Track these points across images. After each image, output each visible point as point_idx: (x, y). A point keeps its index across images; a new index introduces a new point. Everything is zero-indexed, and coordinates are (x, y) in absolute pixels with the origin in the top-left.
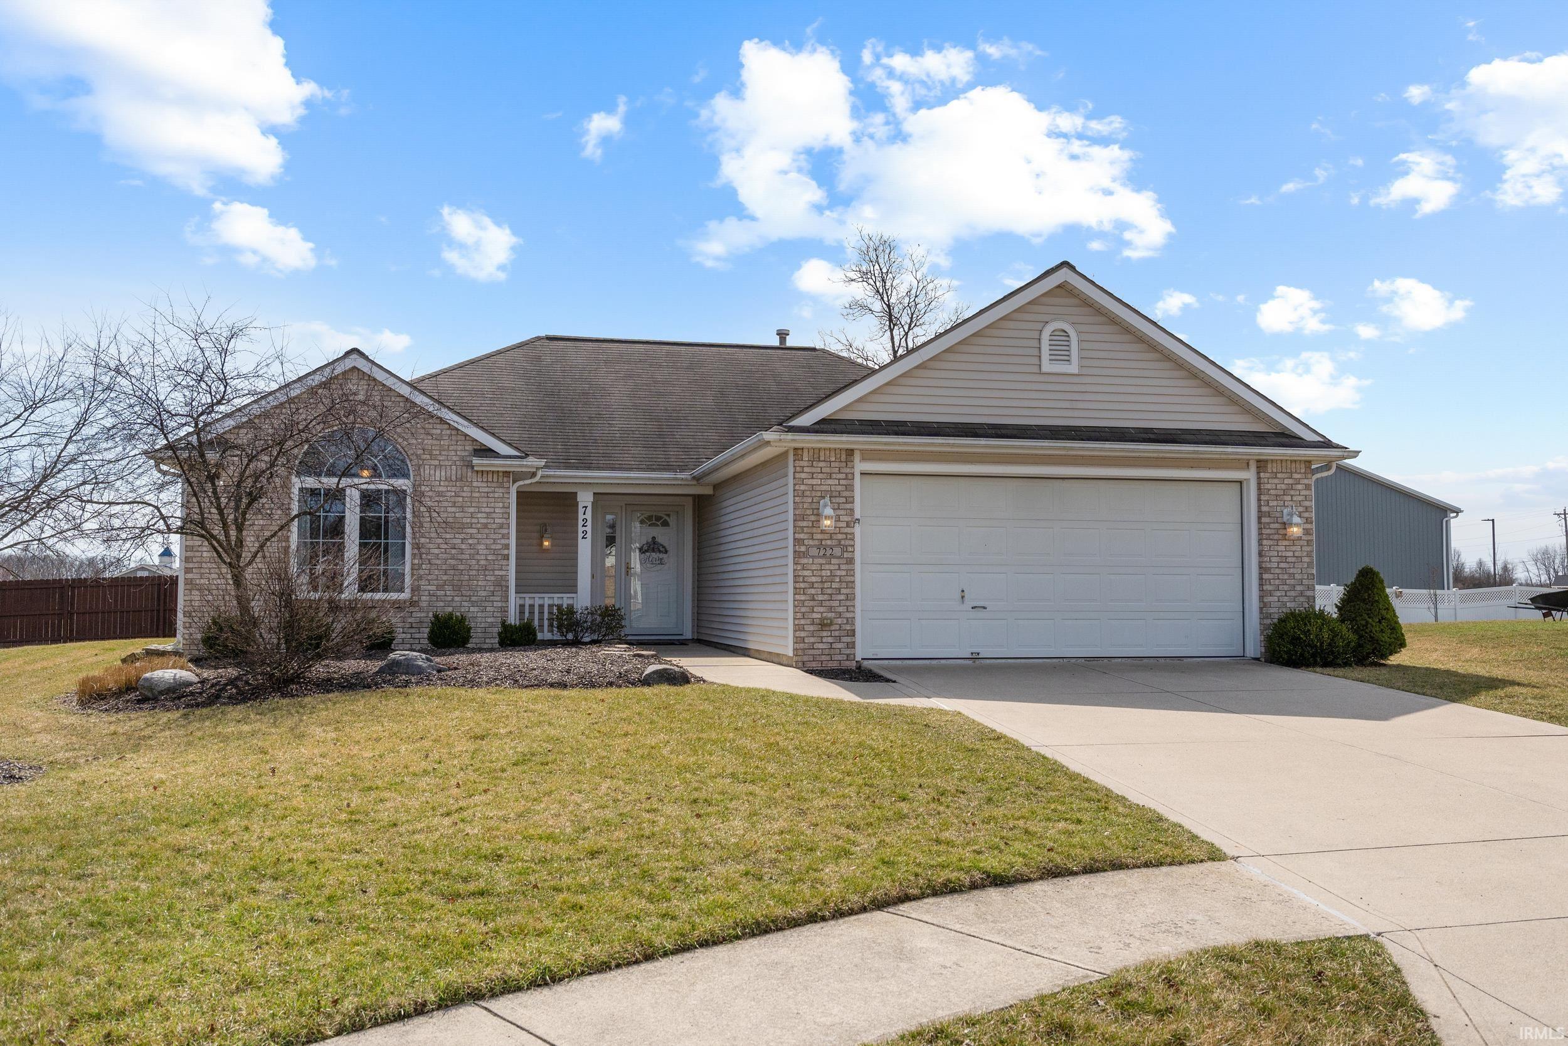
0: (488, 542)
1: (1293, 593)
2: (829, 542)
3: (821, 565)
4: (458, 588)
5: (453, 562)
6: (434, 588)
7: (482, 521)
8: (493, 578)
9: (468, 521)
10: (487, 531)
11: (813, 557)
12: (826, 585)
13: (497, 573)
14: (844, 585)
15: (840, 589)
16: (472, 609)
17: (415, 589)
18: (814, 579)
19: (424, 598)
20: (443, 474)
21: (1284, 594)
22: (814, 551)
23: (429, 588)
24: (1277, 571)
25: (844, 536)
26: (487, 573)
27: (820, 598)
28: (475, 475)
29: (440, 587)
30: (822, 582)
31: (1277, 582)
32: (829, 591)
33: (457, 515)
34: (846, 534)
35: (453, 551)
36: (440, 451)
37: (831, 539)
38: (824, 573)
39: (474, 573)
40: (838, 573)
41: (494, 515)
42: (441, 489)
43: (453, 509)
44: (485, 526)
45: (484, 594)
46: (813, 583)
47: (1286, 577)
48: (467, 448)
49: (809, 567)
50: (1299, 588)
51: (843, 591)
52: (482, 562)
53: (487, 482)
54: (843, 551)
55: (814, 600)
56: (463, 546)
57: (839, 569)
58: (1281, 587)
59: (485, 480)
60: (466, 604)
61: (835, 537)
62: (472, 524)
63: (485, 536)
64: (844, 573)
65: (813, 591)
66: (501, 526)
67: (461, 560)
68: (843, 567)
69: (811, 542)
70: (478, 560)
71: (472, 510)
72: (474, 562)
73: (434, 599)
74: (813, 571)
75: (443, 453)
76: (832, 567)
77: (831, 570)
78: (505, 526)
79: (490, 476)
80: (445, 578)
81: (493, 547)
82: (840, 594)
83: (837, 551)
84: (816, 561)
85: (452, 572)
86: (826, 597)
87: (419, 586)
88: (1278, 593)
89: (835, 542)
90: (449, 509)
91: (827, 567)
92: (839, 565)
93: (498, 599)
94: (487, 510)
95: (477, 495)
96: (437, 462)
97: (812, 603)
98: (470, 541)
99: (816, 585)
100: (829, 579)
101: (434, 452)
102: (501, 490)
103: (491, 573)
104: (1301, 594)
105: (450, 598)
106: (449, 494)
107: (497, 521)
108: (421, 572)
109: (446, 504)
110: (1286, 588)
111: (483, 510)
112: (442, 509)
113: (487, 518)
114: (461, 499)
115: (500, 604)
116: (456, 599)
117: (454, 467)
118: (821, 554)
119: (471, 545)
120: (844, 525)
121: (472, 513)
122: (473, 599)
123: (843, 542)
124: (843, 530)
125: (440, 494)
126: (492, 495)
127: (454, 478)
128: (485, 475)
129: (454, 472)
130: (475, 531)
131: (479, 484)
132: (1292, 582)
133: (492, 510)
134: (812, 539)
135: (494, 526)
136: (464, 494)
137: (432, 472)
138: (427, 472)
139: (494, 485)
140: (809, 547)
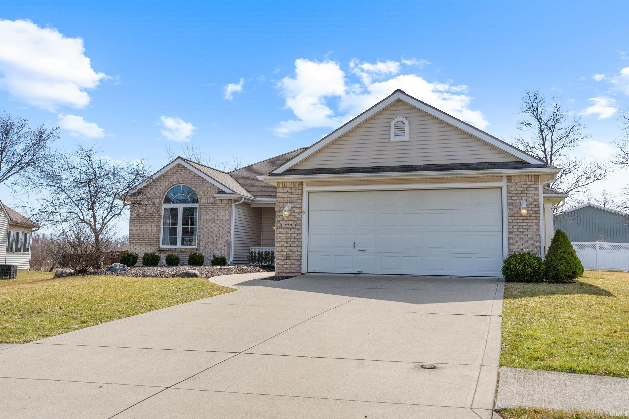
0: (223, 226)
1: (527, 245)
2: (290, 222)
3: (287, 231)
4: (212, 244)
5: (211, 234)
6: (204, 244)
7: (221, 218)
8: (224, 240)
9: (217, 218)
10: (223, 222)
11: (283, 228)
12: (288, 240)
13: (226, 238)
14: (296, 240)
15: (294, 242)
16: (217, 252)
17: (199, 244)
18: (283, 238)
19: (201, 248)
20: (208, 201)
21: (521, 244)
22: (284, 226)
23: (203, 244)
24: (517, 233)
25: (297, 219)
26: (222, 238)
27: (286, 245)
28: (219, 201)
29: (207, 244)
30: (287, 239)
31: (517, 239)
32: (290, 243)
33: (213, 216)
34: (297, 218)
35: (211, 230)
36: (207, 192)
37: (291, 220)
38: (288, 235)
39: (218, 238)
40: (294, 235)
41: (225, 216)
42: (208, 207)
43: (211, 214)
44: (222, 220)
45: (221, 246)
46: (283, 239)
47: (522, 236)
48: (217, 191)
49: (282, 232)
50: (530, 242)
51: (296, 243)
52: (221, 234)
53: (223, 203)
54: (296, 226)
55: (283, 246)
56: (215, 228)
57: (294, 233)
58: (519, 241)
59: (222, 203)
60: (215, 250)
61: (293, 219)
62: (217, 219)
63: (222, 224)
64: (296, 235)
65: (283, 243)
66: (228, 220)
67: (214, 233)
68: (296, 232)
69: (283, 222)
70: (220, 233)
71: (218, 214)
72: (218, 234)
73: (205, 248)
74: (283, 234)
75: (208, 193)
76: (291, 232)
77: (291, 234)
78: (229, 220)
79: (224, 201)
80: (208, 240)
81: (225, 228)
82: (294, 244)
83: (294, 226)
84: (285, 230)
85: (210, 238)
86: (288, 245)
87: (200, 243)
88: (518, 245)
89: (293, 222)
90: (210, 214)
91: (289, 232)
92: (294, 231)
93: (226, 248)
94: (223, 214)
95: (219, 208)
96: (206, 197)
97: (282, 248)
98: (217, 226)
99: (284, 240)
100: (290, 237)
101: (206, 193)
102: (228, 206)
103: (224, 238)
104: (532, 245)
105: (210, 248)
106: (210, 208)
107: (226, 218)
108: (201, 238)
109: (209, 212)
110: (522, 242)
111: (222, 214)
112: (208, 214)
113: (223, 217)
114: (214, 210)
115: (227, 250)
116: (212, 248)
117: (212, 198)
118: (287, 227)
119: (217, 227)
120: (296, 214)
121: (218, 215)
122: (218, 248)
123: (296, 222)
124: (296, 217)
125: (207, 209)
126: (224, 208)
127: (212, 202)
128: (222, 201)
129: (212, 200)
130: (218, 222)
131: (221, 204)
132: (526, 238)
133: (225, 214)
134: (283, 220)
135: (225, 220)
136: (215, 208)
137: (205, 200)
138: (203, 200)
139: (225, 204)
140: (281, 224)
